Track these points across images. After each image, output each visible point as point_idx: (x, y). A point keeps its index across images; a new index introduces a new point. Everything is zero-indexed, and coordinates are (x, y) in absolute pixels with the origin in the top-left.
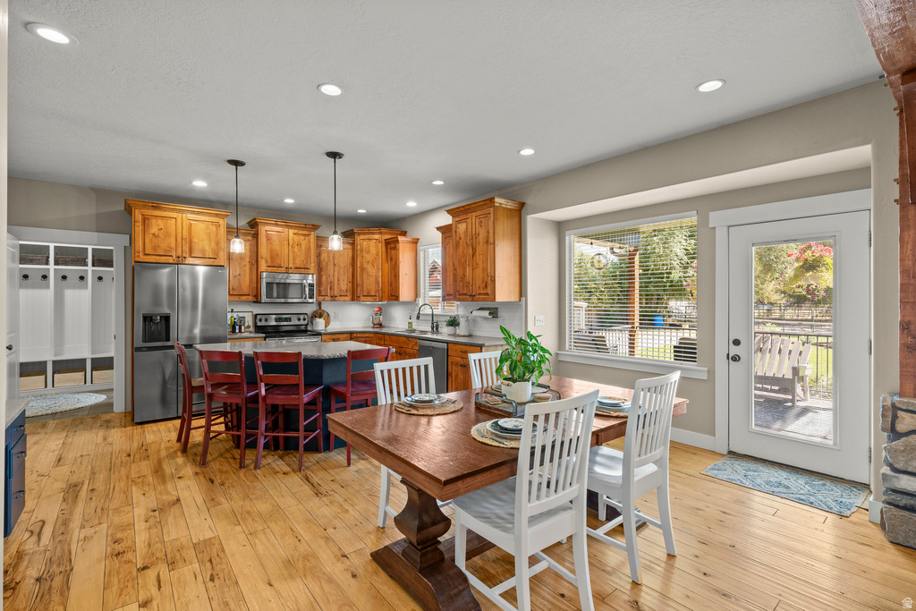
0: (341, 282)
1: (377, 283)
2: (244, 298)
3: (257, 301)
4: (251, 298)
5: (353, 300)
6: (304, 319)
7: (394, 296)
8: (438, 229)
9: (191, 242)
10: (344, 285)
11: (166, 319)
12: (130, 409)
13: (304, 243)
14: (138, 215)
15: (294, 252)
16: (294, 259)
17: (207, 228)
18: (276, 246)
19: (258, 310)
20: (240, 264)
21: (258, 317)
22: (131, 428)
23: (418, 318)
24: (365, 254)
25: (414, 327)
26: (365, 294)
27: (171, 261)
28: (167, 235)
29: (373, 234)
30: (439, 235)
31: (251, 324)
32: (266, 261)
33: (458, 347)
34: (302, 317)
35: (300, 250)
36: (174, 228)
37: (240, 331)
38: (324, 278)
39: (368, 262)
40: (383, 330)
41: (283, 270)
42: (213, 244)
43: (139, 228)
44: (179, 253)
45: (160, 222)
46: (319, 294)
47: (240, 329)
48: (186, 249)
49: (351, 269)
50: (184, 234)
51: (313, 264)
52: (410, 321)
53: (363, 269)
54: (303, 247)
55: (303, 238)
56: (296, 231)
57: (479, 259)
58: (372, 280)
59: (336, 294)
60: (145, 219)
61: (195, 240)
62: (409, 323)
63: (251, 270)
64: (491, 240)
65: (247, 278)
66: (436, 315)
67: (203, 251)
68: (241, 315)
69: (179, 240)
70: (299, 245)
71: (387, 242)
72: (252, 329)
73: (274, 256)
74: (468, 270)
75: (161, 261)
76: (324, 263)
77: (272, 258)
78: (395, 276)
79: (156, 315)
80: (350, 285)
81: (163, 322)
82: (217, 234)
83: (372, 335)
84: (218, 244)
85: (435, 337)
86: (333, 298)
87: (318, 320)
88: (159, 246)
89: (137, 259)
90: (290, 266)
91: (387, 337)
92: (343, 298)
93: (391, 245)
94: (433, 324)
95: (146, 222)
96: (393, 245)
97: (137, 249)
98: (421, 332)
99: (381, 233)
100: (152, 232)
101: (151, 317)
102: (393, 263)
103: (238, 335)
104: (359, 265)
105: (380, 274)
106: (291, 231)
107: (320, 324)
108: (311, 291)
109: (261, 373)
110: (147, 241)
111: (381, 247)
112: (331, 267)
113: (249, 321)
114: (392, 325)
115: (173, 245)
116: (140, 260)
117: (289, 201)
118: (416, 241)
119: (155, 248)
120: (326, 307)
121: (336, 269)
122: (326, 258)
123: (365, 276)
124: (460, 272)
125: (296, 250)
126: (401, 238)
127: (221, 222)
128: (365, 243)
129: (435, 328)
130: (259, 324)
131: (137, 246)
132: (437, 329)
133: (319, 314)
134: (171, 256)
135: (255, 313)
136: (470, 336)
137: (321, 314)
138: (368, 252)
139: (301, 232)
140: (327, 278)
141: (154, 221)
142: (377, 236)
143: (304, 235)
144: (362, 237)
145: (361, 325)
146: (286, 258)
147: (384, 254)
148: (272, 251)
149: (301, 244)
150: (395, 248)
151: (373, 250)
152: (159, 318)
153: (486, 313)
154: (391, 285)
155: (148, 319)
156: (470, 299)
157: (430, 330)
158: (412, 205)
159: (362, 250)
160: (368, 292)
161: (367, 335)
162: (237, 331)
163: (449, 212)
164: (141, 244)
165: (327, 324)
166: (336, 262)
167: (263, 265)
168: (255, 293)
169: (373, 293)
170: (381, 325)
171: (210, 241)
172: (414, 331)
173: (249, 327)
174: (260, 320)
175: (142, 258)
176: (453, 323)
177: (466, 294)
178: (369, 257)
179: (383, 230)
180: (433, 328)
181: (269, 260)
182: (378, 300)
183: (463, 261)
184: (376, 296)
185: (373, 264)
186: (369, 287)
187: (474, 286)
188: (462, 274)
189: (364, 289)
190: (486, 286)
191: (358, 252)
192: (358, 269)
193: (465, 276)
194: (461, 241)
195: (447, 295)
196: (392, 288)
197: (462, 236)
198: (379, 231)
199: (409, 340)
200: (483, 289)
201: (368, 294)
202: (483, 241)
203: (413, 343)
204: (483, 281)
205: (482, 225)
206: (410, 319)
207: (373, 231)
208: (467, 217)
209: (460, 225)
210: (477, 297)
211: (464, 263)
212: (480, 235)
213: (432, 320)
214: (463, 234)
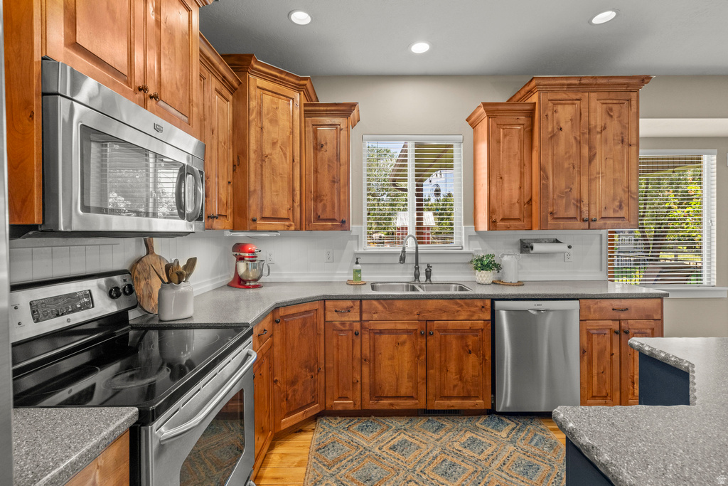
1: (291, 189)
5: (234, 227)
6: (128, 290)
10: (224, 188)
24: (266, 124)
25: (362, 279)
26: (267, 214)
29: (284, 83)
33: (605, 303)
35: (171, 42)
39: (274, 144)
41: (130, 92)
53: (263, 158)
58: (283, 184)
62: (357, 271)
71: (307, 111)
74: (580, 181)
78: (334, 181)
80: (230, 189)
90: (151, 87)
94: (417, 268)
98: (378, 286)
99: (300, 88)
102: (327, 154)
104: (253, 145)
105: (298, 173)
111: (299, 117)
123: (267, 172)
124: (559, 183)
128: (267, 98)
129: (424, 275)
132: (428, 275)
138: (274, 121)
144: (260, 82)
150: (336, 125)
151: (284, 121)
154: (317, 199)
156: (586, 225)
158: (420, 49)
159: (260, 113)
160: (274, 211)
161: (307, 307)
169: (284, 213)
177: (573, 219)
178: (274, 132)
180: (417, 276)
182: (293, 228)
183: (566, 165)
184: (287, 219)
185: (284, 149)
186: (275, 199)
187: (592, 206)
188: (563, 185)
189: (265, 202)
190: (620, 207)
191: (253, 116)
192: (252, 155)
193: (571, 189)
194: (562, 134)
195: (503, 220)
196: (325, 206)
197: (566, 126)
198: (297, 82)
199: (457, 304)
200: (615, 211)
201: (273, 214)
202: (614, 139)
203: (473, 309)
204: (614, 200)
205: (612, 114)
206: (357, 263)
207: (287, 78)
208: (578, 97)
209: (560, 108)
210: (600, 222)
211: (568, 169)
212: (608, 129)
213: (417, 263)
214: (566, 122)
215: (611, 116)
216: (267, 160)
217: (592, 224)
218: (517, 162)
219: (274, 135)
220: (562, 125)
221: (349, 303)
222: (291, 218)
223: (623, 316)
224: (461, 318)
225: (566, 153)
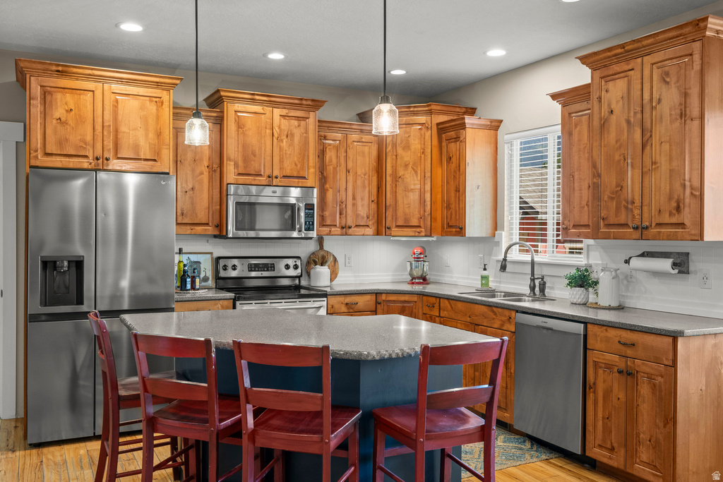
0: (359, 202)
1: (422, 201)
2: (199, 229)
3: (221, 235)
4: (210, 230)
5: (378, 233)
6: (296, 267)
7: (454, 227)
8: (554, 96)
9: (117, 131)
10: (364, 208)
11: (78, 264)
12: (22, 415)
13: (297, 133)
14: (35, 86)
15: (281, 149)
16: (281, 161)
17: (142, 108)
18: (253, 140)
19: (220, 250)
20: (193, 170)
21: (222, 262)
22: (22, 453)
23: (503, 268)
24: (400, 151)
25: (492, 285)
26: (400, 223)
27: (86, 166)
28: (80, 120)
29: (415, 114)
30: (557, 107)
31: (209, 274)
32: (236, 165)
33: (612, 333)
34: (291, 262)
35: (291, 145)
36: (90, 107)
37: (193, 288)
38: (330, 195)
39: (406, 166)
40: (430, 289)
41: (263, 180)
42: (151, 135)
43: (36, 109)
44: (99, 152)
45: (69, 99)
46: (322, 224)
47: (193, 282)
48: (110, 144)
49: (375, 179)
50: (106, 117)
51: (312, 170)
52: (485, 273)
53: (396, 178)
54: (296, 139)
55: (296, 123)
56: (284, 112)
57: (660, 151)
58: (414, 197)
59: (350, 222)
60: (46, 93)
61: (123, 129)
62: (483, 277)
63: (211, 179)
64: (695, 112)
65: (205, 195)
66: (541, 264)
67: (136, 147)
68: (194, 258)
69: (99, 128)
70: (290, 135)
71: (442, 129)
72: (211, 283)
73: (248, 155)
74: (632, 177)
75: (71, 166)
76: (330, 169)
77: (246, 160)
78: (457, 190)
79: (62, 259)
80: (374, 206)
81: (74, 269)
82: (158, 118)
83: (415, 298)
84: (159, 134)
85: (537, 306)
86: (345, 229)
87: (319, 268)
88: (67, 140)
89: (33, 163)
90: (276, 173)
91: (445, 303)
92: (361, 231)
93: (450, 133)
94: (533, 280)
95: (48, 98)
96: (452, 134)
97: (33, 146)
98: (507, 294)
99: (430, 112)
100: (57, 115)
101: (55, 262)
102: (453, 166)
103: (189, 295)
104: (389, 171)
105: (428, 187)
106: (277, 112)
107: (322, 275)
108: (309, 216)
109: (247, 383)
110: (49, 131)
111: (430, 137)
112: (341, 175)
113: (207, 269)
114: (446, 279)
115: (89, 138)
116: (38, 163)
117: (276, 56)
118: (495, 125)
119: (61, 143)
120: (331, 245)
121: (350, 178)
122: (334, 161)
123: (400, 190)
124: (609, 180)
125: (284, 144)
126: (469, 120)
127: (165, 95)
129: (539, 288)
130: (223, 274)
131: (33, 140)
132: (542, 290)
133: (319, 258)
134: (86, 157)
135: (216, 255)
136: (620, 308)
137: (323, 257)
138: (407, 147)
139: (293, 113)
140: (334, 195)
141: (59, 96)
142: (422, 119)
143: (298, 118)
145: (389, 278)
146: (269, 158)
147: (436, 151)
148: (245, 146)
149: (292, 135)
150: (457, 139)
151: (416, 144)
152: (66, 263)
153: (666, 265)
154: (448, 207)
155: (49, 265)
156: (638, 234)
157: (527, 290)
158: (497, 54)
160: (406, 220)
161: (406, 298)
162: (189, 286)
163: (584, 60)
164: (39, 137)
165: (334, 275)
166: (350, 165)
167: (230, 174)
168: (217, 221)
169: (414, 222)
170: (424, 280)
171: (147, 130)
172: (493, 293)
173: (206, 279)
174: (225, 268)
175: (42, 160)
176: (582, 280)
177: (625, 225)
178: (407, 157)
179: (434, 107)
180: (533, 288)
181: (241, 163)
182: (423, 234)
183: (617, 158)
184: (419, 227)
185: (415, 168)
186: (407, 210)
187: (645, 209)
188: (614, 183)
189: (398, 214)
190: (678, 209)
191: (389, 148)
192: (389, 179)
193: (622, 187)
194: (614, 117)
195: (575, 226)
196: (451, 213)
197: (617, 107)
198: (427, 109)
199: (493, 312)
200: (671, 214)
201: (405, 223)
202: (671, 115)
203: (504, 318)
204: (670, 198)
205: (668, 80)
206: (485, 269)
207: (416, 109)
208: (630, 67)
209: (611, 85)
210: (654, 231)
211: (619, 161)
212: (664, 101)
213: (533, 274)
214: (617, 102)
215: (667, 83)
216: (400, 180)
217: (645, 232)
218: (587, 155)
219: (407, 159)
220: (613, 106)
221: (433, 300)
222: (422, 225)
223: (629, 352)
224: (495, 326)
225: (617, 142)
